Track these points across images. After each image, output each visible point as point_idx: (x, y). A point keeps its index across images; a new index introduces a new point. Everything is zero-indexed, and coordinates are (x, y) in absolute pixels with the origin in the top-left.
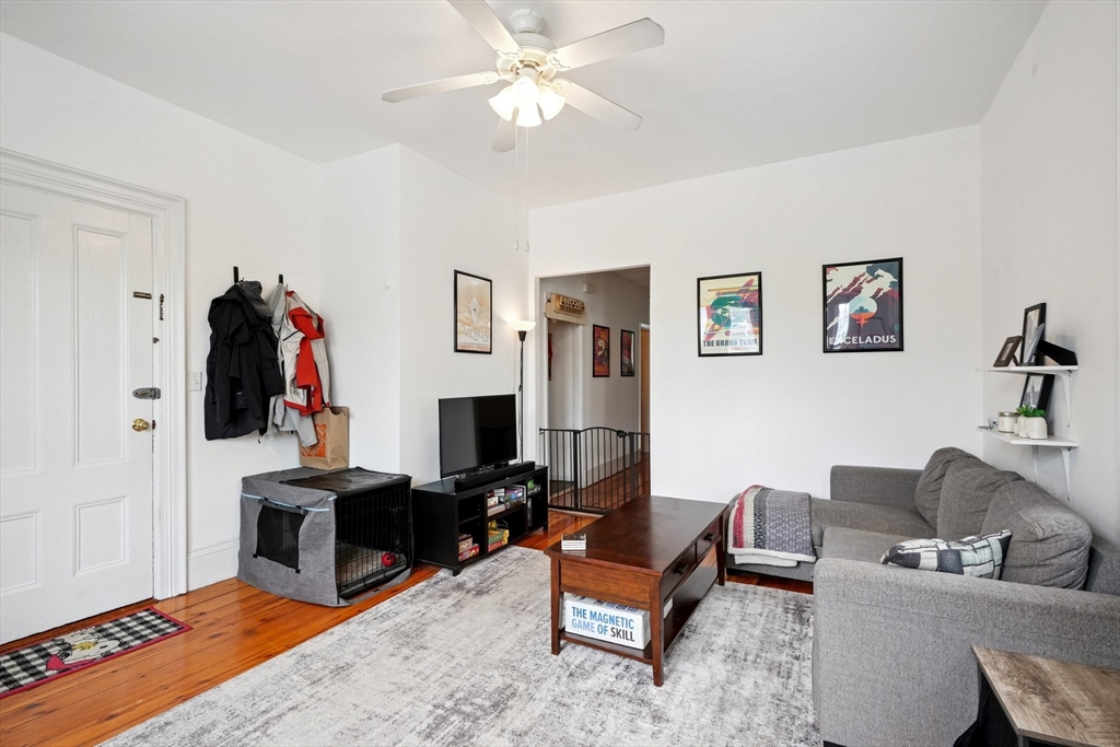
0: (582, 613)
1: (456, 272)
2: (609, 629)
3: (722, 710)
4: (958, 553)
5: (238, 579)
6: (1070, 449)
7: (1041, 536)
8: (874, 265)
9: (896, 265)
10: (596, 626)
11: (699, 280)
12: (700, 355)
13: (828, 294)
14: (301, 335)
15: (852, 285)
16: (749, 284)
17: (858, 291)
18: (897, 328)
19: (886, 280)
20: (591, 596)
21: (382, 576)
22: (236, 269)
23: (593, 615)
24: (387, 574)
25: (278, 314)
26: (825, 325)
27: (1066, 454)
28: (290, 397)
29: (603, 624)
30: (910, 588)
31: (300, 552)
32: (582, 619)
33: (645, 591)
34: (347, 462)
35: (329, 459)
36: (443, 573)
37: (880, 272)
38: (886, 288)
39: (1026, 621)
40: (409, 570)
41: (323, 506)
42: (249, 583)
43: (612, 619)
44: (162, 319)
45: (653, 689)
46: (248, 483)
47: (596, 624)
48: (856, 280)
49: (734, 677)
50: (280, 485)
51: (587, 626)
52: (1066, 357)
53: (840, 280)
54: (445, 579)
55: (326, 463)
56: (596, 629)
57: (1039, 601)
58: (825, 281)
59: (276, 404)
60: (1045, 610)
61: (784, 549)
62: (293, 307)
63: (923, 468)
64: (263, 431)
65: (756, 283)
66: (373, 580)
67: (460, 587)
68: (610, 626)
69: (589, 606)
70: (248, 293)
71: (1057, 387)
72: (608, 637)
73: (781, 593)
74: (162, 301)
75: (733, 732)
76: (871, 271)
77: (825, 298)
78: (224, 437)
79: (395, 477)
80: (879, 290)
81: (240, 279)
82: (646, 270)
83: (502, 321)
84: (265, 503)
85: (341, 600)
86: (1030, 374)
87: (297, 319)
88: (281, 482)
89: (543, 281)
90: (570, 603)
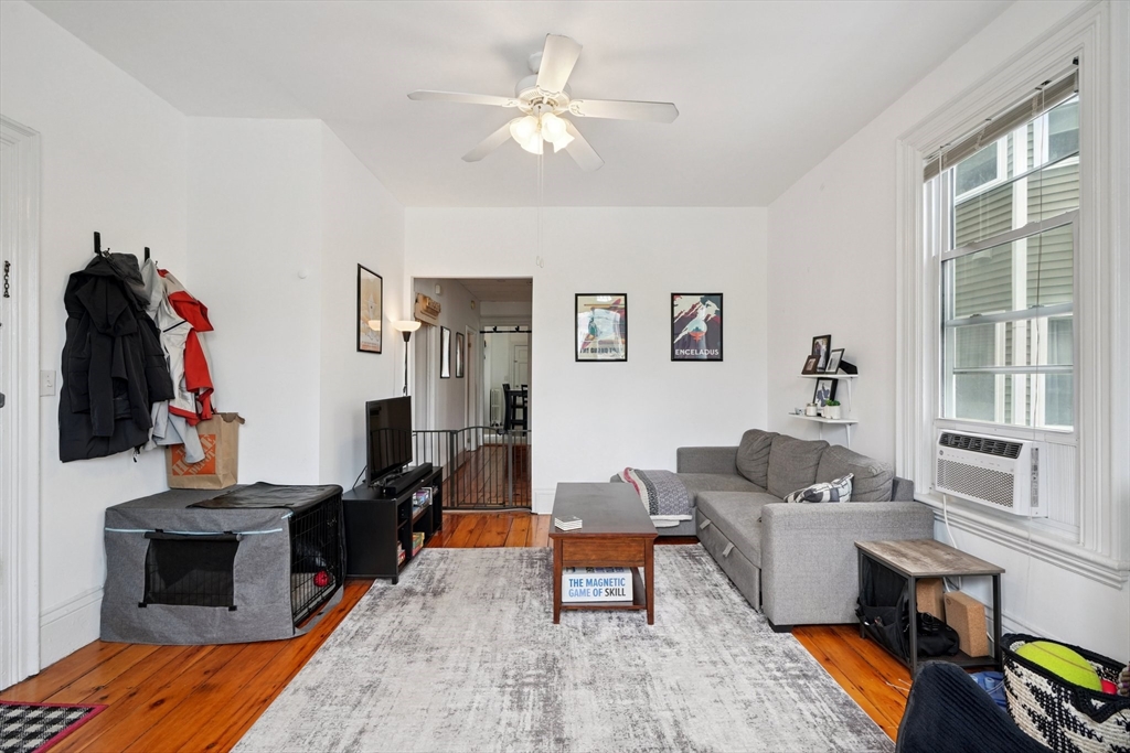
0: (578, 583)
1: (360, 267)
2: (603, 591)
3: (704, 628)
4: (837, 489)
5: (102, 643)
6: (850, 424)
7: (875, 473)
8: (707, 296)
9: (718, 298)
10: (591, 591)
11: (577, 295)
12: (577, 360)
13: (675, 315)
14: (188, 326)
15: (691, 310)
16: (617, 302)
17: (695, 315)
18: (719, 343)
19: (711, 309)
20: (581, 568)
21: (320, 598)
22: (97, 237)
23: (589, 582)
24: (324, 594)
25: (156, 297)
26: (673, 340)
27: (848, 427)
28: (177, 403)
29: (598, 588)
30: (824, 514)
31: (235, 585)
32: (579, 588)
33: (640, 552)
34: (236, 478)
35: (221, 477)
36: (379, 584)
37: (709, 302)
38: (713, 315)
39: (879, 522)
40: (342, 587)
41: (274, 526)
42: (129, 641)
43: (606, 582)
44: (6, 295)
45: (651, 628)
46: (115, 515)
47: (592, 588)
48: (694, 307)
49: (692, 606)
50: (189, 511)
51: (583, 593)
52: (849, 368)
53: (683, 305)
54: (385, 589)
55: (217, 481)
56: (591, 594)
57: (884, 509)
58: (673, 306)
59: (159, 411)
60: (887, 514)
61: (671, 513)
62: (172, 290)
63: (738, 445)
64: (139, 446)
65: (623, 302)
66: (315, 603)
67: (409, 592)
68: (604, 588)
69: (583, 576)
70: (125, 269)
71: (840, 387)
72: (603, 597)
73: (670, 546)
74: (7, 271)
75: (721, 638)
76: (703, 302)
77: (673, 318)
78: (87, 456)
79: (327, 489)
80: (709, 316)
81: (103, 249)
82: (529, 282)
83: (388, 320)
84: (159, 536)
85: (296, 629)
86: (819, 379)
87: (182, 307)
88: (189, 507)
89: (417, 280)
90: (567, 577)
